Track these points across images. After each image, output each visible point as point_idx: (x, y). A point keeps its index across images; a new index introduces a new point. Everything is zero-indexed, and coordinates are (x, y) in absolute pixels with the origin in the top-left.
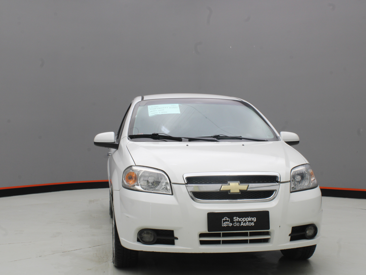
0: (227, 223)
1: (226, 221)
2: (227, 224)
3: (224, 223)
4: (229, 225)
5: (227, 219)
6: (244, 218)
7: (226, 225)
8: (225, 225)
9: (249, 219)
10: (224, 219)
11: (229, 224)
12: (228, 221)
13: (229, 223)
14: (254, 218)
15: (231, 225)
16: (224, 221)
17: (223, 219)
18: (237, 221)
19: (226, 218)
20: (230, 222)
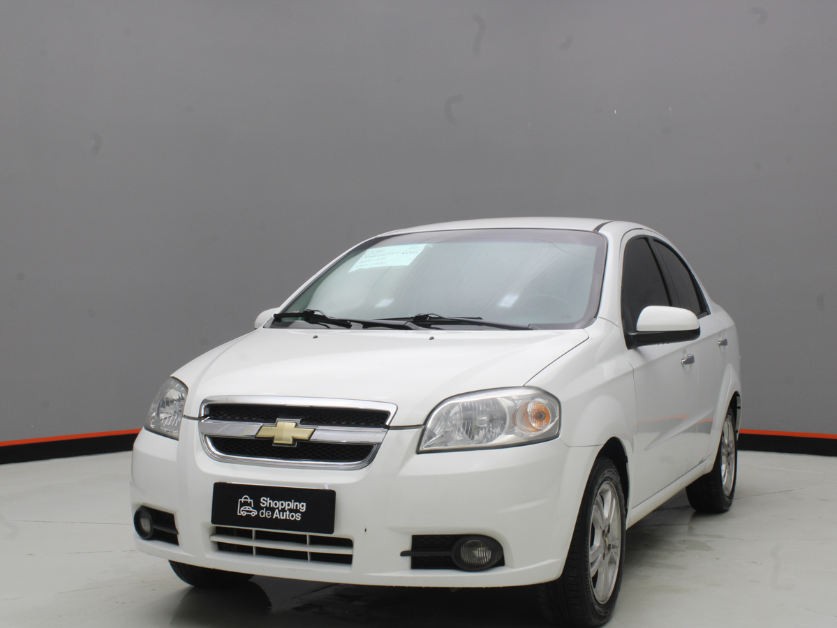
0: (247, 509)
1: (246, 504)
2: (247, 511)
3: (242, 509)
4: (251, 514)
5: (249, 500)
6: (281, 502)
7: (246, 513)
8: (242, 512)
9: (292, 505)
10: (243, 500)
11: (251, 512)
12: (250, 505)
13: (251, 509)
14: (302, 504)
15: (254, 513)
16: (242, 505)
17: (240, 500)
18: (266, 507)
19: (246, 498)
20: (253, 508)
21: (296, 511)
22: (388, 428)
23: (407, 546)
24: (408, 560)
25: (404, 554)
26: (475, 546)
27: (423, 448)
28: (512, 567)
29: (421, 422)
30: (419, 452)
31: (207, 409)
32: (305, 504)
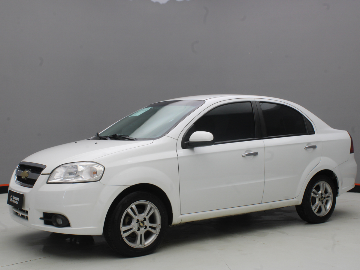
10: (11, 196)
21: (17, 201)
22: (42, 174)
23: (42, 216)
24: (42, 221)
25: (41, 218)
26: (60, 218)
27: (49, 181)
28: (72, 228)
29: (49, 173)
30: (48, 183)
31: (20, 166)
32: (19, 199)
